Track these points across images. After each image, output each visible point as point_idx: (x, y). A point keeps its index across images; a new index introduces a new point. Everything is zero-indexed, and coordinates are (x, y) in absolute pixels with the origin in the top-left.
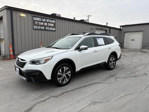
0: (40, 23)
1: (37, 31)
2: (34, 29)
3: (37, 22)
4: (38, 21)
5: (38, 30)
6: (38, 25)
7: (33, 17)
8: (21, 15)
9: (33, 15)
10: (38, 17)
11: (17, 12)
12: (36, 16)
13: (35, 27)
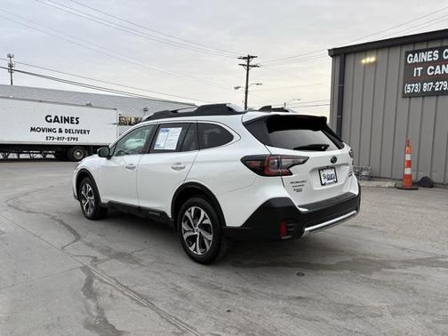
0: (431, 71)
1: (417, 102)
2: (405, 96)
3: (420, 69)
4: (425, 64)
5: (423, 95)
6: (425, 78)
7: (407, 53)
8: (364, 61)
9: (405, 49)
10: (424, 51)
11: (357, 55)
12: (418, 47)
13: (409, 89)
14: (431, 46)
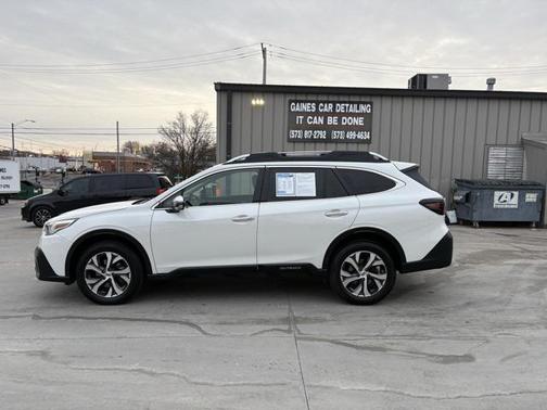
0: (310, 120)
1: (300, 146)
2: (290, 140)
3: (301, 117)
4: (306, 114)
5: (304, 141)
6: (305, 127)
7: (290, 102)
8: (253, 102)
9: (289, 98)
10: (306, 102)
11: (244, 95)
12: (299, 98)
13: (294, 134)
14: (309, 98)
